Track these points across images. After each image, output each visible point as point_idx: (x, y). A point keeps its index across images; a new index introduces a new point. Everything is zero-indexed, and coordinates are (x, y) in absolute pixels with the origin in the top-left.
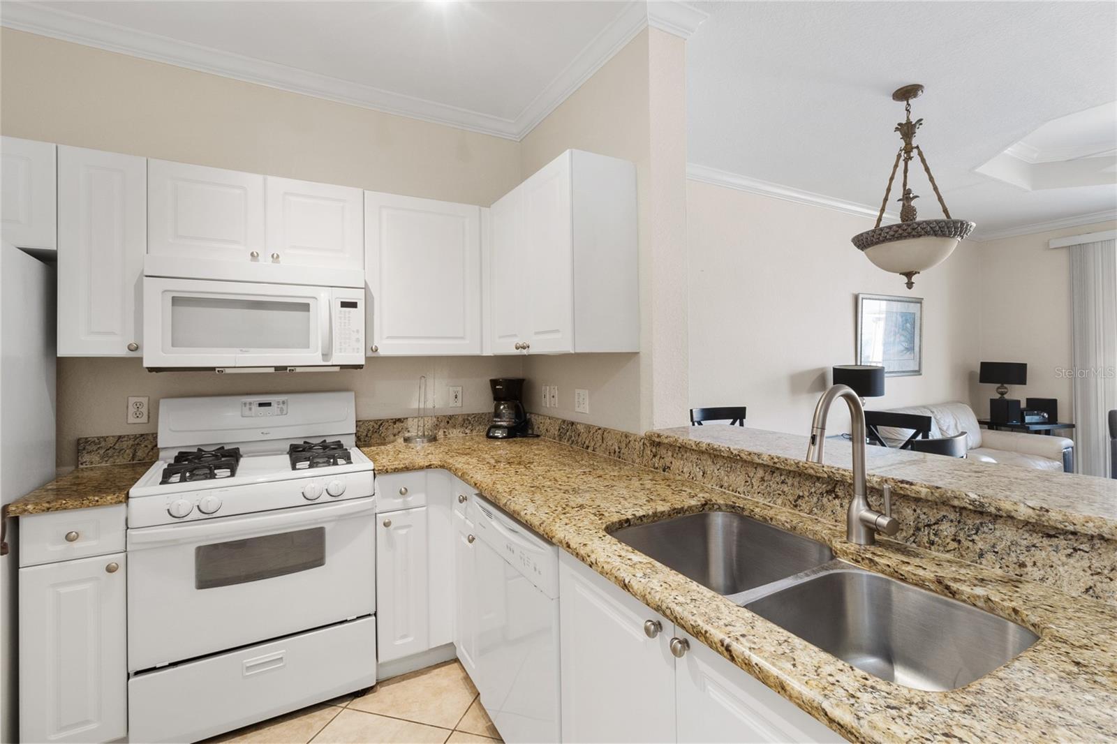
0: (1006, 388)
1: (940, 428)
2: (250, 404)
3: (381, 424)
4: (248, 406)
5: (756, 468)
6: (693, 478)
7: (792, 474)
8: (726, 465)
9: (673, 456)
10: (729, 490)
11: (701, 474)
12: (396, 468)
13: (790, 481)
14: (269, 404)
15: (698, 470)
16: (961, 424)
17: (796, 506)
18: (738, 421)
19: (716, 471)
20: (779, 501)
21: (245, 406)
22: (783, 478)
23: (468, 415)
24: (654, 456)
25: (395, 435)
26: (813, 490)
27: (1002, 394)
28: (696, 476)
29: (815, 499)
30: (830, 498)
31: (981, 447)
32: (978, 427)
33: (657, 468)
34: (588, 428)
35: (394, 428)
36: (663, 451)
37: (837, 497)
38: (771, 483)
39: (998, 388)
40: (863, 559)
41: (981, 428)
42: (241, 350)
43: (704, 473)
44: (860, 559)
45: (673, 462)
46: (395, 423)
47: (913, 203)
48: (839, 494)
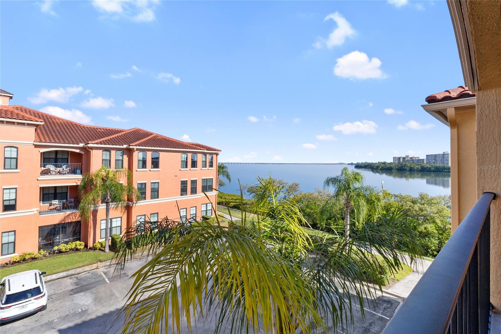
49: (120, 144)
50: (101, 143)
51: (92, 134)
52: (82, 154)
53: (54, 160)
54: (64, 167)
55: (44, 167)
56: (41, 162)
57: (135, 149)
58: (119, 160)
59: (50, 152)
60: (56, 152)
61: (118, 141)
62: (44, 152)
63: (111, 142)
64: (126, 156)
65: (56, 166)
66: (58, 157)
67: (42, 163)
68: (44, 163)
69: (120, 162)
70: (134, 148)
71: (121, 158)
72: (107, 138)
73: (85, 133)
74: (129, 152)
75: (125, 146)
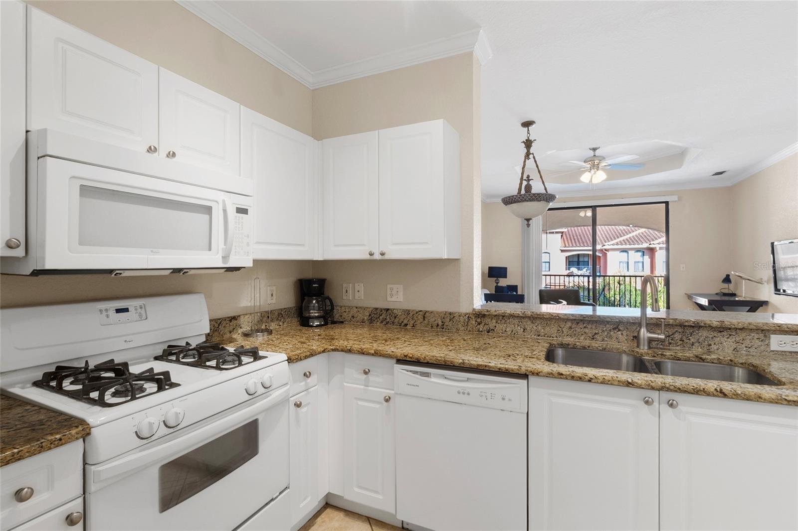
0: (499, 280)
2: (107, 310)
3: (220, 323)
4: (104, 313)
5: (566, 322)
6: (515, 334)
7: (591, 322)
8: (543, 323)
9: (497, 322)
10: (545, 337)
11: (522, 330)
12: (306, 356)
13: (589, 326)
14: (126, 310)
15: (519, 328)
17: (593, 339)
19: (535, 327)
20: (582, 338)
21: (101, 313)
22: (585, 325)
23: (281, 310)
24: (479, 324)
25: (230, 332)
26: (605, 329)
27: (497, 283)
28: (517, 332)
29: (606, 333)
30: (615, 331)
33: (482, 331)
34: (407, 312)
35: (230, 325)
36: (487, 320)
37: (619, 330)
38: (577, 329)
39: (496, 280)
40: (658, 355)
42: (152, 251)
43: (524, 330)
44: (656, 355)
45: (497, 326)
46: (231, 321)
47: (531, 182)
48: (621, 329)
49: (640, 242)
50: (617, 244)
51: (612, 233)
52: (600, 257)
53: (576, 263)
54: (585, 270)
55: (569, 270)
56: (566, 265)
57: (658, 249)
58: (639, 262)
59: (573, 255)
60: (578, 255)
61: (637, 240)
62: (569, 256)
63: (629, 242)
64: (648, 256)
65: (579, 269)
66: (580, 260)
67: (568, 266)
68: (569, 265)
69: (641, 265)
70: (656, 248)
71: (641, 259)
72: (624, 238)
73: (605, 234)
74: (652, 251)
75: (645, 245)
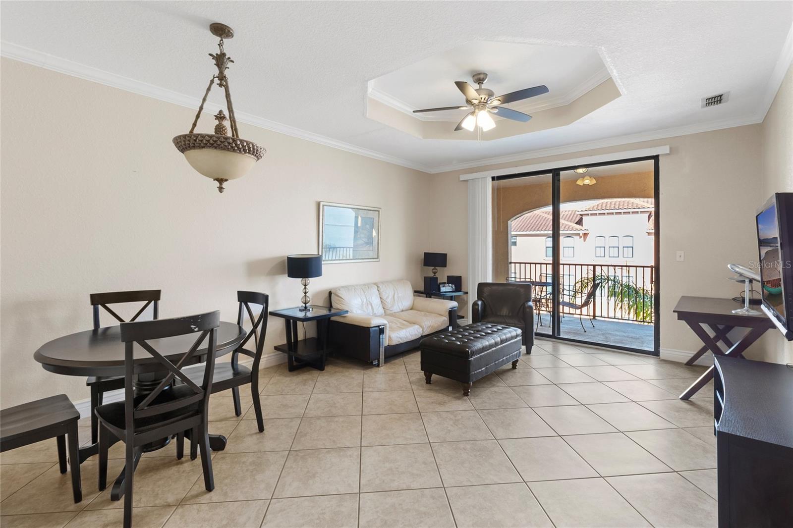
0: (437, 269)
1: (380, 298)
16: (398, 294)
18: (153, 301)
27: (435, 273)
31: (411, 309)
32: (413, 295)
39: (433, 269)
41: (414, 296)
